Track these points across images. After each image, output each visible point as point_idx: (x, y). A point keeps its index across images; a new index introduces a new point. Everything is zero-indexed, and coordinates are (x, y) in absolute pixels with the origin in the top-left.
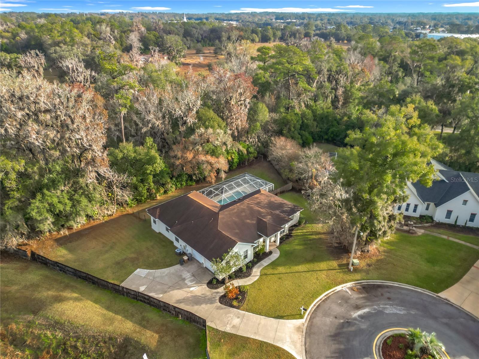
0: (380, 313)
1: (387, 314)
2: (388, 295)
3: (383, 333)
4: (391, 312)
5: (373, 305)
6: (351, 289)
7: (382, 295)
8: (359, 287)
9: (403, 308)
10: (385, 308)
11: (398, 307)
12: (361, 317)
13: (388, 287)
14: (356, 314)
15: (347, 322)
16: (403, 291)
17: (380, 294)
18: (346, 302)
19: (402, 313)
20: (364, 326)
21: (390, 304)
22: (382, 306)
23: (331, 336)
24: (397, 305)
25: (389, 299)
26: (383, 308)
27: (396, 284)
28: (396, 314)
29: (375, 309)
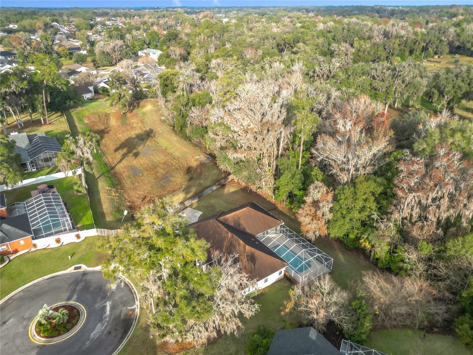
0: (101, 320)
1: (98, 324)
2: (114, 333)
3: (86, 314)
4: (97, 328)
5: (110, 318)
6: (134, 310)
7: (116, 330)
8: (133, 317)
9: (95, 338)
10: (103, 325)
11: (98, 335)
12: (105, 307)
13: (122, 339)
14: (108, 305)
15: (106, 297)
16: (111, 348)
17: (118, 328)
18: (121, 303)
19: (92, 334)
20: (97, 306)
21: (104, 331)
22: (106, 324)
23: (102, 285)
24: (100, 336)
25: (109, 333)
26: (104, 324)
27: (121, 347)
28: (93, 330)
29: (105, 318)
